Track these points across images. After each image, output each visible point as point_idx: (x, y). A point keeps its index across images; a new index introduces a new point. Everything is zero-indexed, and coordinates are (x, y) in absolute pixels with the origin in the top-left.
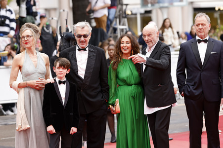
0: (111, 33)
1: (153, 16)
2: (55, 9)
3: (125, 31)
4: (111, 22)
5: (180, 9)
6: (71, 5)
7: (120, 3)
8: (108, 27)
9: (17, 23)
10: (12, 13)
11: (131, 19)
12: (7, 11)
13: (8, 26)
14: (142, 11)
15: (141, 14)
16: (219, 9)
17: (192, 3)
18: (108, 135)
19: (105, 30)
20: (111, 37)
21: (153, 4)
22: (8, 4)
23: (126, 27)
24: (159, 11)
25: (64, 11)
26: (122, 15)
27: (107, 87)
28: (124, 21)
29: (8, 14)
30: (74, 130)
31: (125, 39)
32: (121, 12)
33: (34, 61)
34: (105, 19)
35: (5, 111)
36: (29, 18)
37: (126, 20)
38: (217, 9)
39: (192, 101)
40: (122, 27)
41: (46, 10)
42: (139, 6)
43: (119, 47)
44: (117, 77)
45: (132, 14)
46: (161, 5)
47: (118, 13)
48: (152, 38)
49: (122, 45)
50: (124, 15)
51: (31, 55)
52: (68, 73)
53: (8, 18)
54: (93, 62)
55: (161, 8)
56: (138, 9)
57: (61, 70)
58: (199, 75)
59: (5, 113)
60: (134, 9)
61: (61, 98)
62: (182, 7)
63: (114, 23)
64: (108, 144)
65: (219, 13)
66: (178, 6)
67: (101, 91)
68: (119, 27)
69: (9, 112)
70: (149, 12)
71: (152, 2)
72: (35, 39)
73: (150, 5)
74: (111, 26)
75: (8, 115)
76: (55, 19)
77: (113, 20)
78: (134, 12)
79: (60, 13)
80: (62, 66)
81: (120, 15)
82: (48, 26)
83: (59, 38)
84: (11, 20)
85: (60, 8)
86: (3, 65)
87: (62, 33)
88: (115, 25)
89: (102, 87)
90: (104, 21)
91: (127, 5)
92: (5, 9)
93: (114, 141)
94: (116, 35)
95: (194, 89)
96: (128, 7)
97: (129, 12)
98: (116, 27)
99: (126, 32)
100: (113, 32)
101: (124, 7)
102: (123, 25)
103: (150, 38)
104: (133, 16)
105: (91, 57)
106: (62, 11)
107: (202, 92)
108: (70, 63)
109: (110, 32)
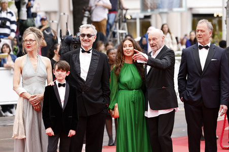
0: (111, 38)
1: (153, 21)
2: (55, 12)
3: (124, 35)
4: (111, 26)
5: (179, 15)
6: (72, 8)
7: (120, 8)
8: (108, 31)
9: (17, 25)
10: (12, 15)
11: (131, 24)
12: (7, 13)
13: (9, 27)
14: (142, 16)
15: (140, 19)
16: (218, 16)
17: (191, 9)
18: (106, 138)
19: (105, 34)
20: (110, 41)
21: (152, 10)
22: (9, 6)
23: (125, 32)
24: (159, 16)
25: (64, 14)
26: (122, 20)
27: (108, 92)
28: (124, 26)
29: (9, 16)
30: (72, 132)
31: (127, 43)
32: (121, 17)
33: (35, 65)
34: (105, 23)
35: (4, 112)
36: (29, 20)
37: (125, 24)
38: (215, 15)
39: (191, 106)
40: (121, 31)
41: (46, 13)
42: (139, 11)
43: (121, 50)
44: (119, 81)
45: (132, 19)
46: (161, 10)
47: (118, 18)
48: (157, 42)
49: (124, 49)
50: (124, 20)
51: (32, 58)
52: (68, 75)
53: (9, 20)
54: (96, 66)
55: (161, 13)
56: (137, 14)
57: (60, 72)
58: (198, 81)
59: (4, 114)
60: (134, 13)
61: (60, 100)
62: (181, 13)
63: (114, 27)
64: (105, 147)
65: (217, 19)
66: (178, 12)
67: (103, 96)
68: (119, 31)
69: (8, 114)
70: (148, 17)
71: (152, 7)
72: (38, 44)
73: (149, 10)
74: (111, 31)
75: (7, 116)
76: (56, 22)
77: (113, 24)
78: (133, 17)
79: (60, 16)
80: (61, 68)
81: (119, 20)
82: (48, 29)
83: (59, 40)
84: (12, 22)
85: (60, 11)
86: (3, 66)
87: (62, 36)
88: (115, 29)
89: (103, 92)
90: (103, 25)
91: (127, 10)
92: (6, 12)
93: (112, 144)
94: (116, 39)
95: (193, 95)
96: (128, 11)
97: (128, 17)
98: (115, 31)
99: (126, 37)
100: (112, 36)
101: (124, 12)
102: (123, 29)
103: (155, 42)
104: (132, 21)
105: (95, 60)
106: (62, 14)
107: (202, 98)
108: (69, 66)
109: (109, 36)
